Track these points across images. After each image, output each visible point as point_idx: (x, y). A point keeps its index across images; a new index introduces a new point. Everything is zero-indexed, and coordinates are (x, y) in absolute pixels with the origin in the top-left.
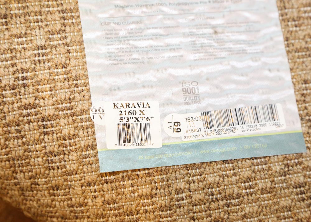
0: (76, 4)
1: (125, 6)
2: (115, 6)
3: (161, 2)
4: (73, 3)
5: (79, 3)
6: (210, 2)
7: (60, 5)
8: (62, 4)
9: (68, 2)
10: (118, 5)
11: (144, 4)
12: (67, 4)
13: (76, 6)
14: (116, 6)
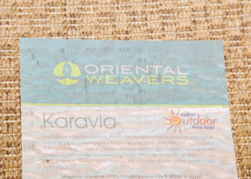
0: (20, 172)
1: (73, 176)
2: (62, 176)
3: (112, 174)
4: (17, 172)
5: (23, 172)
6: (166, 176)
7: (2, 173)
8: (4, 172)
9: (11, 171)
10: (66, 175)
11: (94, 175)
12: (10, 172)
13: (19, 175)
14: (64, 176)
